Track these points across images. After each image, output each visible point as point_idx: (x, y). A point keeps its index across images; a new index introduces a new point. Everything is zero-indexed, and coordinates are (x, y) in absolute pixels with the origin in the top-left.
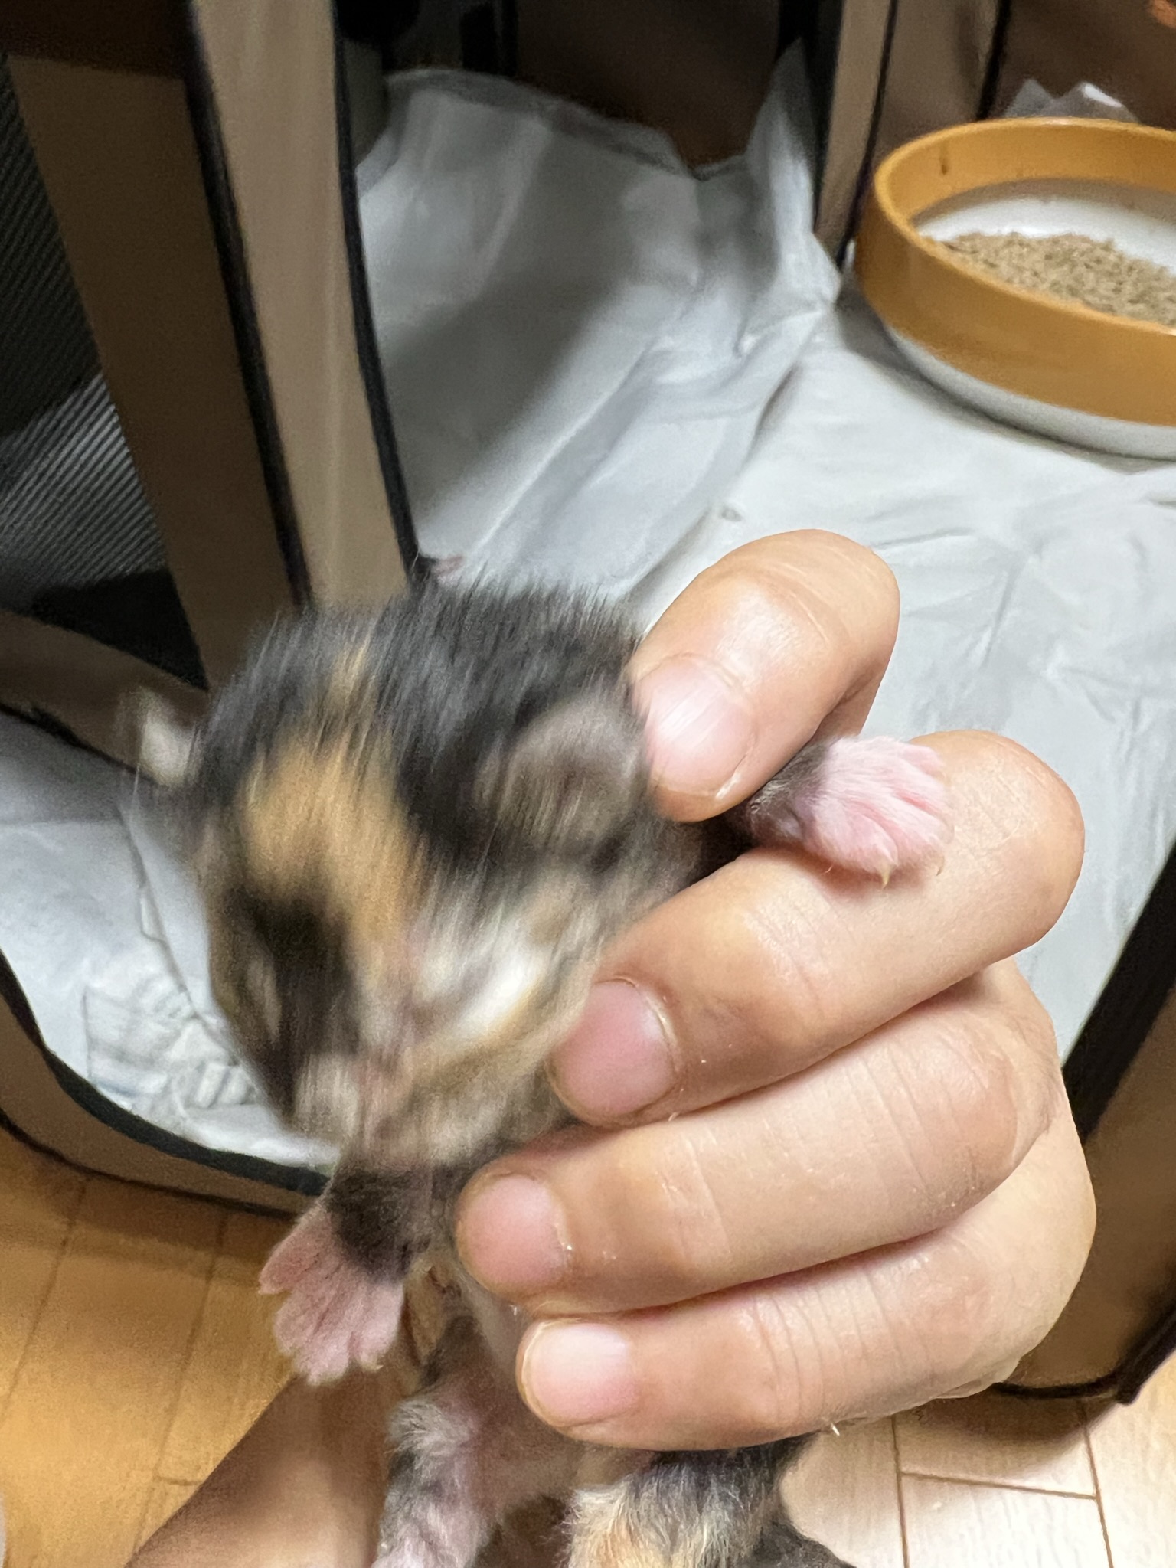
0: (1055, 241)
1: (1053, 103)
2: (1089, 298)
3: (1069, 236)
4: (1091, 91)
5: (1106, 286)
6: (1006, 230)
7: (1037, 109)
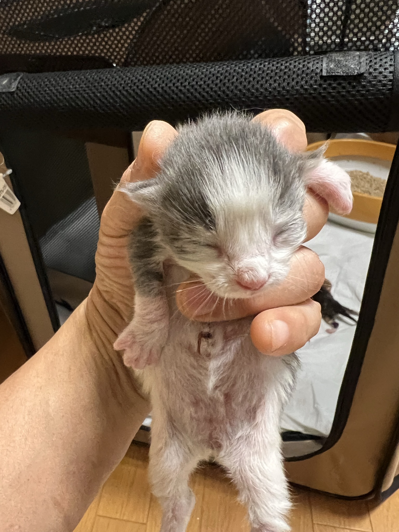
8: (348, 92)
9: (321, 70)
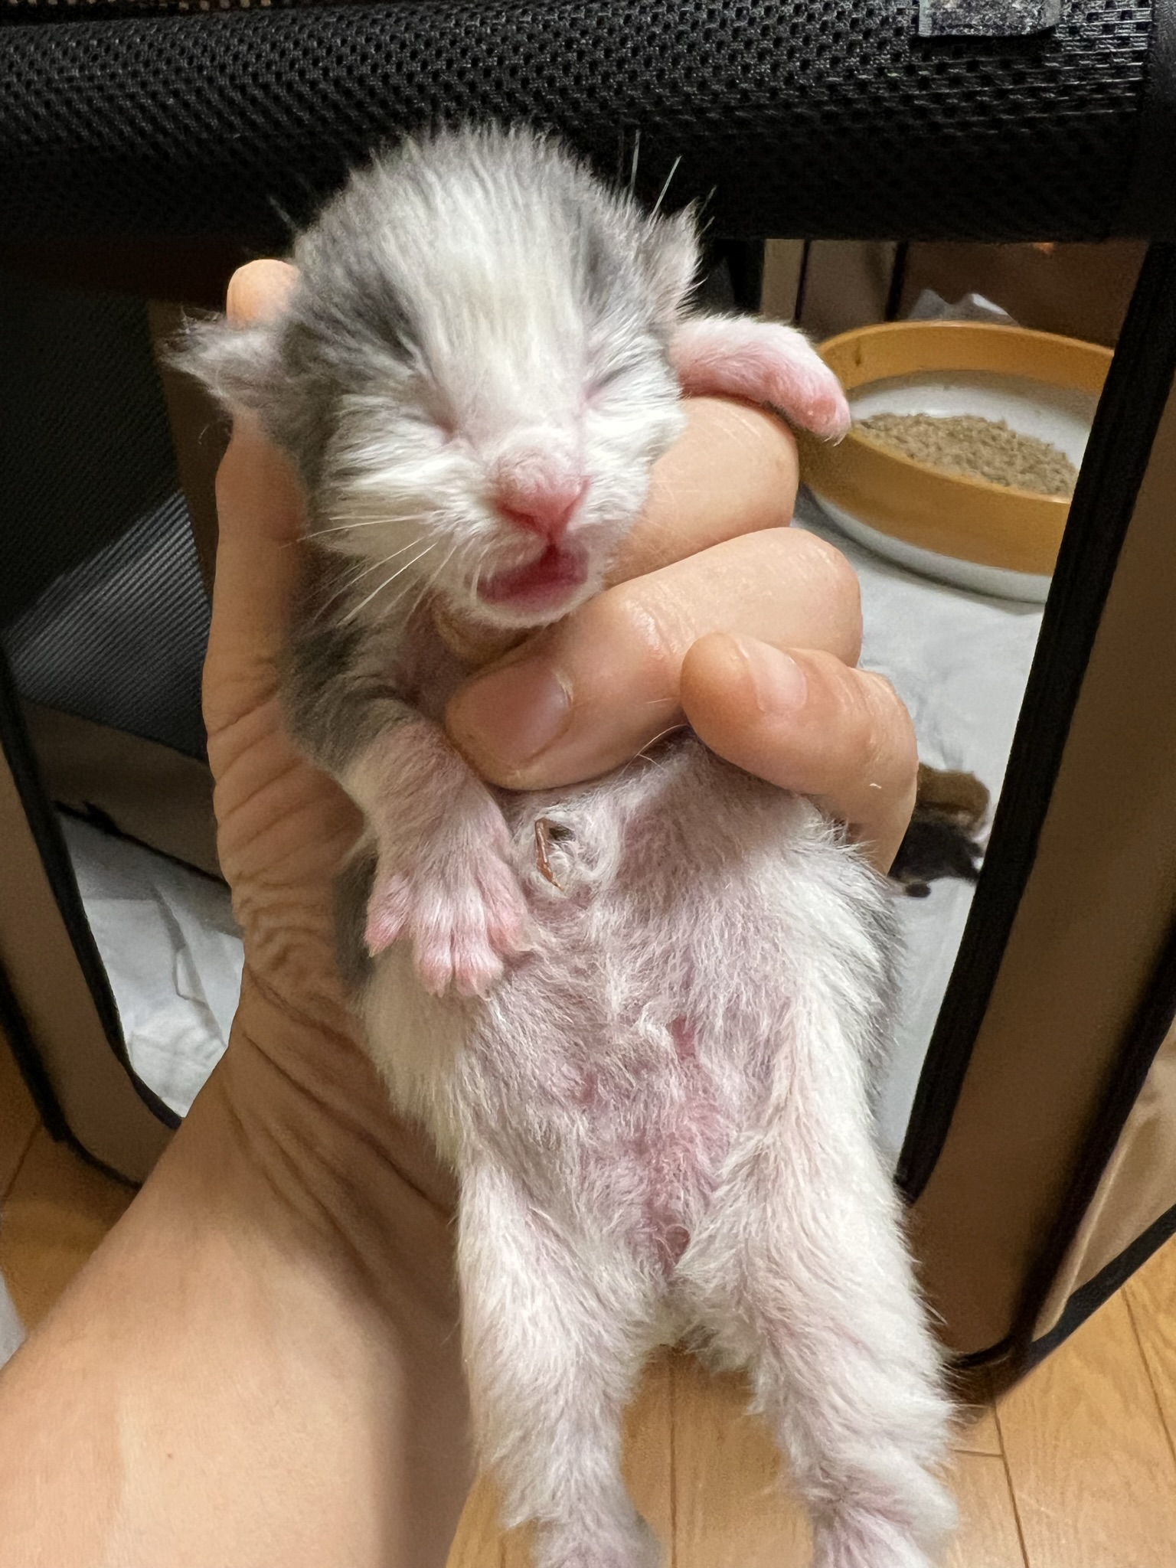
0: (956, 421)
1: (949, 308)
2: (986, 469)
3: (968, 418)
4: (979, 301)
5: (999, 460)
6: (914, 412)
7: (935, 313)
8: (1002, 94)
9: (915, 20)
